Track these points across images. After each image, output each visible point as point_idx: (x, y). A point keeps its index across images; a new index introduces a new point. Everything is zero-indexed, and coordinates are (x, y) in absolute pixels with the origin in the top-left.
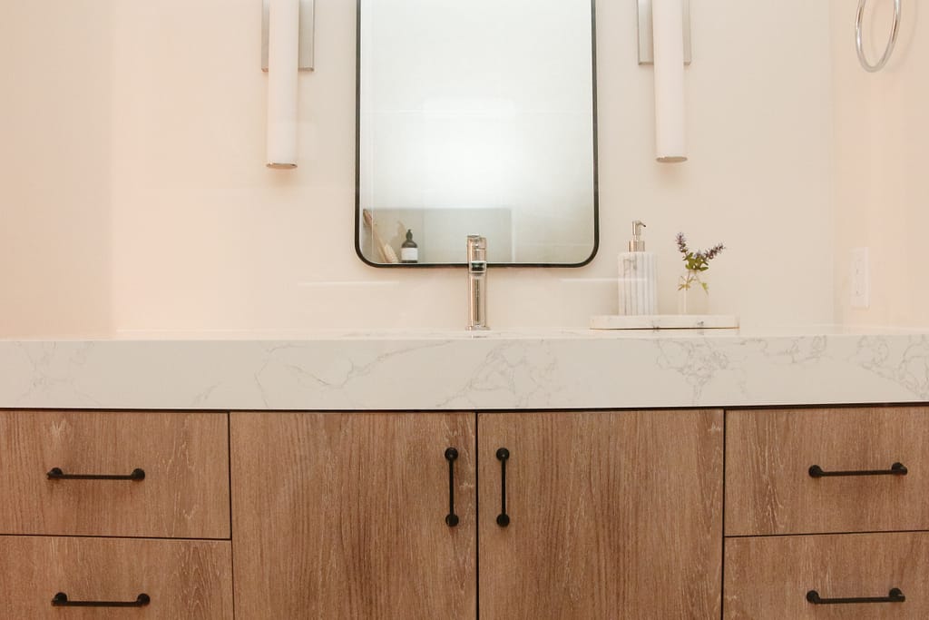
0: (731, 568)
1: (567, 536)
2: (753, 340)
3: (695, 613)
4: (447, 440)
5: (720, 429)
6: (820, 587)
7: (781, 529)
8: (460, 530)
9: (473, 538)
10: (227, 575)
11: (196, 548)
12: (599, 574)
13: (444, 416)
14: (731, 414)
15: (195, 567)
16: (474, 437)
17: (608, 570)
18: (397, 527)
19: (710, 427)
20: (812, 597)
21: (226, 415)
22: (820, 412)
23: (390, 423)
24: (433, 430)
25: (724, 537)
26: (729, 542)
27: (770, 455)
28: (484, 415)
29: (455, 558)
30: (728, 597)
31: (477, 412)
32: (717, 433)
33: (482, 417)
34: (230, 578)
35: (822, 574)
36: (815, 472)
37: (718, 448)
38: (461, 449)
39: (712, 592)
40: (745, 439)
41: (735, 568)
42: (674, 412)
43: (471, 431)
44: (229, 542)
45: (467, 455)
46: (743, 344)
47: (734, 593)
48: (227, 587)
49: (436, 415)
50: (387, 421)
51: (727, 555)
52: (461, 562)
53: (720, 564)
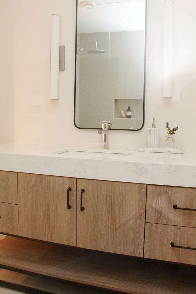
0: (147, 232)
1: (100, 215)
2: (156, 164)
3: (136, 243)
4: (69, 185)
5: (145, 190)
6: (175, 241)
7: (163, 222)
8: (72, 209)
9: (75, 212)
10: (17, 214)
11: (10, 206)
12: (109, 228)
13: (68, 179)
14: (149, 186)
15: (10, 211)
16: (76, 185)
17: (111, 227)
18: (56, 207)
19: (142, 189)
20: (172, 245)
21: (17, 173)
22: (178, 189)
23: (55, 179)
24: (65, 182)
25: (145, 222)
26: (146, 224)
27: (161, 200)
28: (79, 179)
29: (71, 217)
30: (146, 240)
31: (77, 178)
32: (144, 191)
33: (78, 180)
34: (18, 214)
35: (176, 238)
36: (175, 207)
37: (144, 196)
38: (72, 188)
39: (141, 238)
40: (153, 194)
41: (148, 232)
42: (131, 184)
43: (75, 183)
44: (17, 205)
45: (74, 189)
46: (153, 165)
47: (148, 239)
48: (17, 216)
49: (66, 178)
50: (54, 179)
51: (146, 228)
52: (72, 219)
53: (144, 230)
